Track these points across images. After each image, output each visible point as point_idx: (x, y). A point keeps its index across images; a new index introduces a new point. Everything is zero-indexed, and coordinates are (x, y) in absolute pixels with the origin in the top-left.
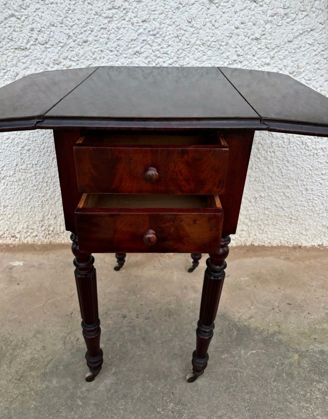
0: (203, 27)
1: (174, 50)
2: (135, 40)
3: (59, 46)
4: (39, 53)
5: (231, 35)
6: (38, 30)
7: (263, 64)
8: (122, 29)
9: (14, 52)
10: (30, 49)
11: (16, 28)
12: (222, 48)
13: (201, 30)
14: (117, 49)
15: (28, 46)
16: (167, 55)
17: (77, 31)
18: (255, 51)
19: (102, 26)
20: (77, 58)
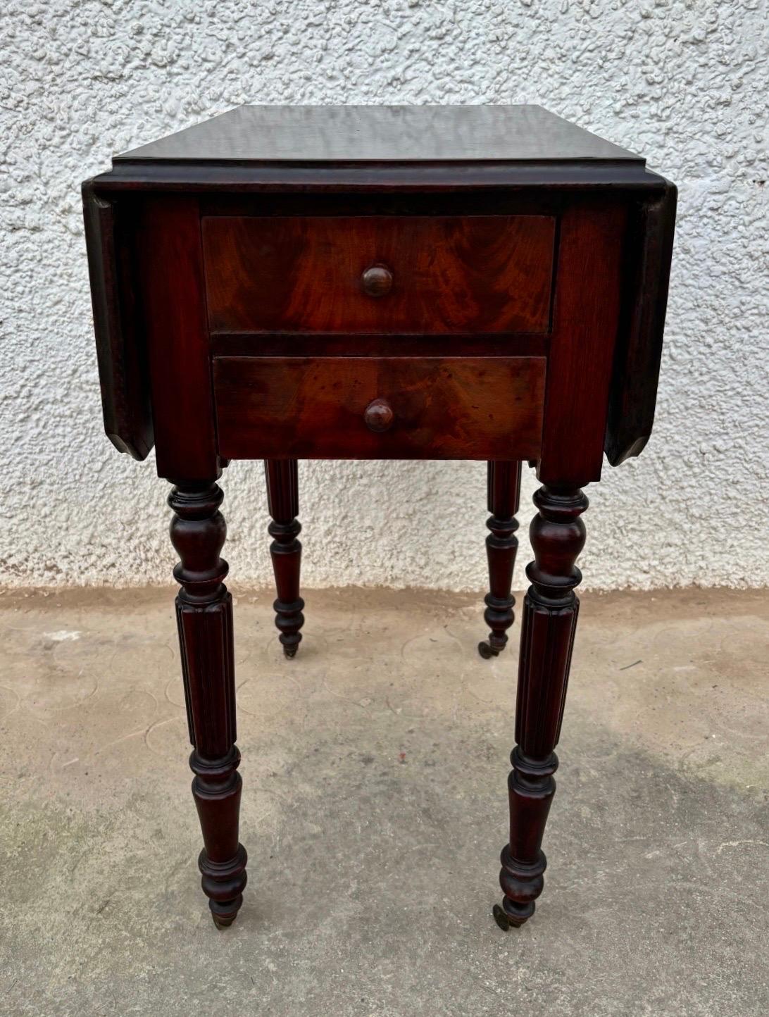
0: (561, 17)
1: (487, 72)
2: (392, 50)
3: (203, 68)
4: (151, 88)
5: (630, 34)
6: (155, 31)
7: (712, 102)
8: (360, 27)
9: (90, 87)
10: (130, 77)
11: (99, 29)
12: (607, 65)
13: (556, 24)
14: (346, 72)
15: (126, 72)
16: (470, 87)
17: (249, 33)
18: (692, 70)
19: (311, 19)
20: (246, 97)
